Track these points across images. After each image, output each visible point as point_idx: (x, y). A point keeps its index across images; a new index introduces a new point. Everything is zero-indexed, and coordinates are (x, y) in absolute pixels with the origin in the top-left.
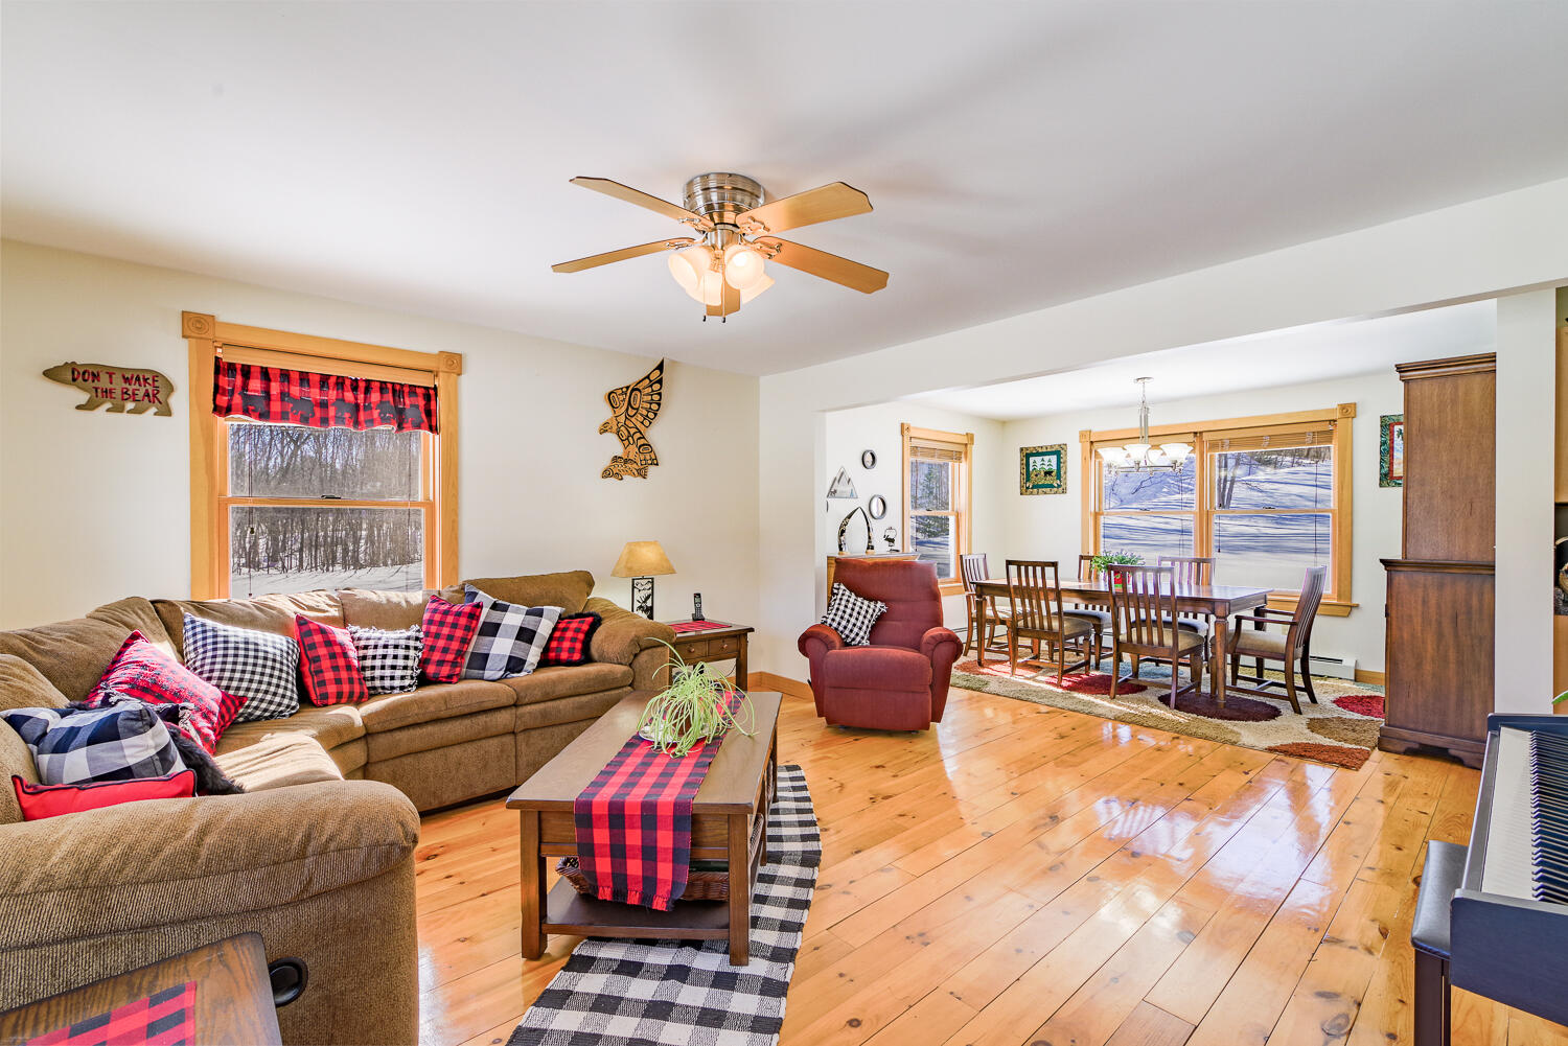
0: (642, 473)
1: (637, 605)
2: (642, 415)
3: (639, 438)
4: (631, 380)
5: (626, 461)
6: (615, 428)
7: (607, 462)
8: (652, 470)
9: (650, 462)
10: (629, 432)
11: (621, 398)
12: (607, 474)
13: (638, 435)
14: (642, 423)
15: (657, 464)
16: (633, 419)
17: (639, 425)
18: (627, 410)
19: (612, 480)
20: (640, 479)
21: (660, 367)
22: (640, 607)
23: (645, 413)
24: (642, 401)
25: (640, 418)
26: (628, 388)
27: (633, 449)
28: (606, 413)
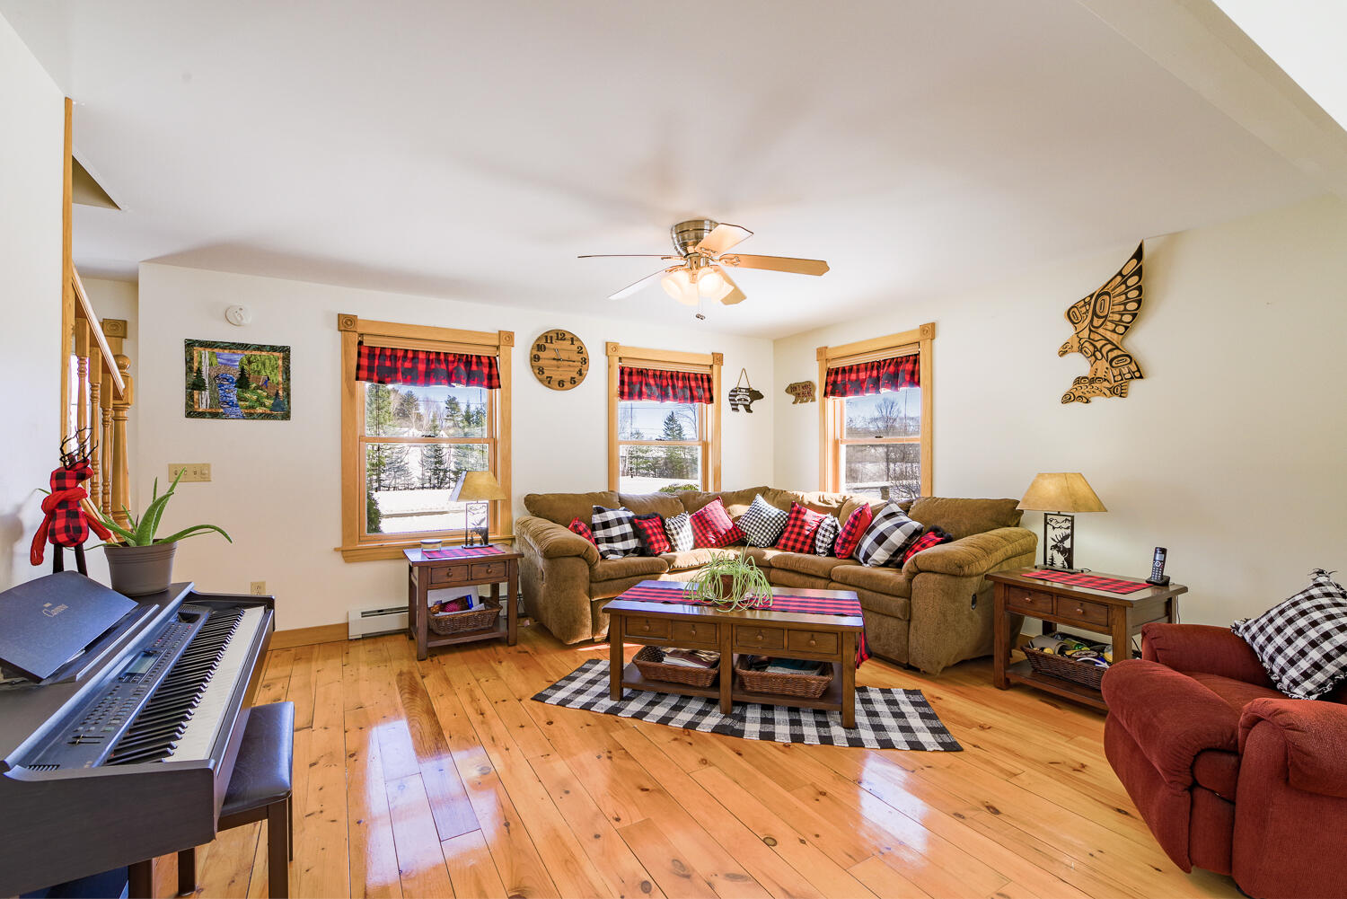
0: (1119, 391)
1: (1050, 543)
2: (1112, 321)
3: (1111, 350)
4: (1095, 287)
5: (1092, 381)
6: (1076, 345)
7: (1067, 385)
8: (1135, 386)
9: (1128, 376)
10: (1095, 347)
11: (1084, 310)
12: (1068, 399)
13: (1109, 347)
14: (1114, 331)
15: (1141, 377)
16: (1101, 331)
17: (1109, 335)
18: (1092, 321)
19: (1077, 405)
20: (1116, 398)
21: (1139, 255)
22: (1055, 547)
23: (1117, 317)
24: (1111, 307)
25: (1110, 326)
26: (1091, 296)
27: (1103, 365)
28: (1067, 332)
